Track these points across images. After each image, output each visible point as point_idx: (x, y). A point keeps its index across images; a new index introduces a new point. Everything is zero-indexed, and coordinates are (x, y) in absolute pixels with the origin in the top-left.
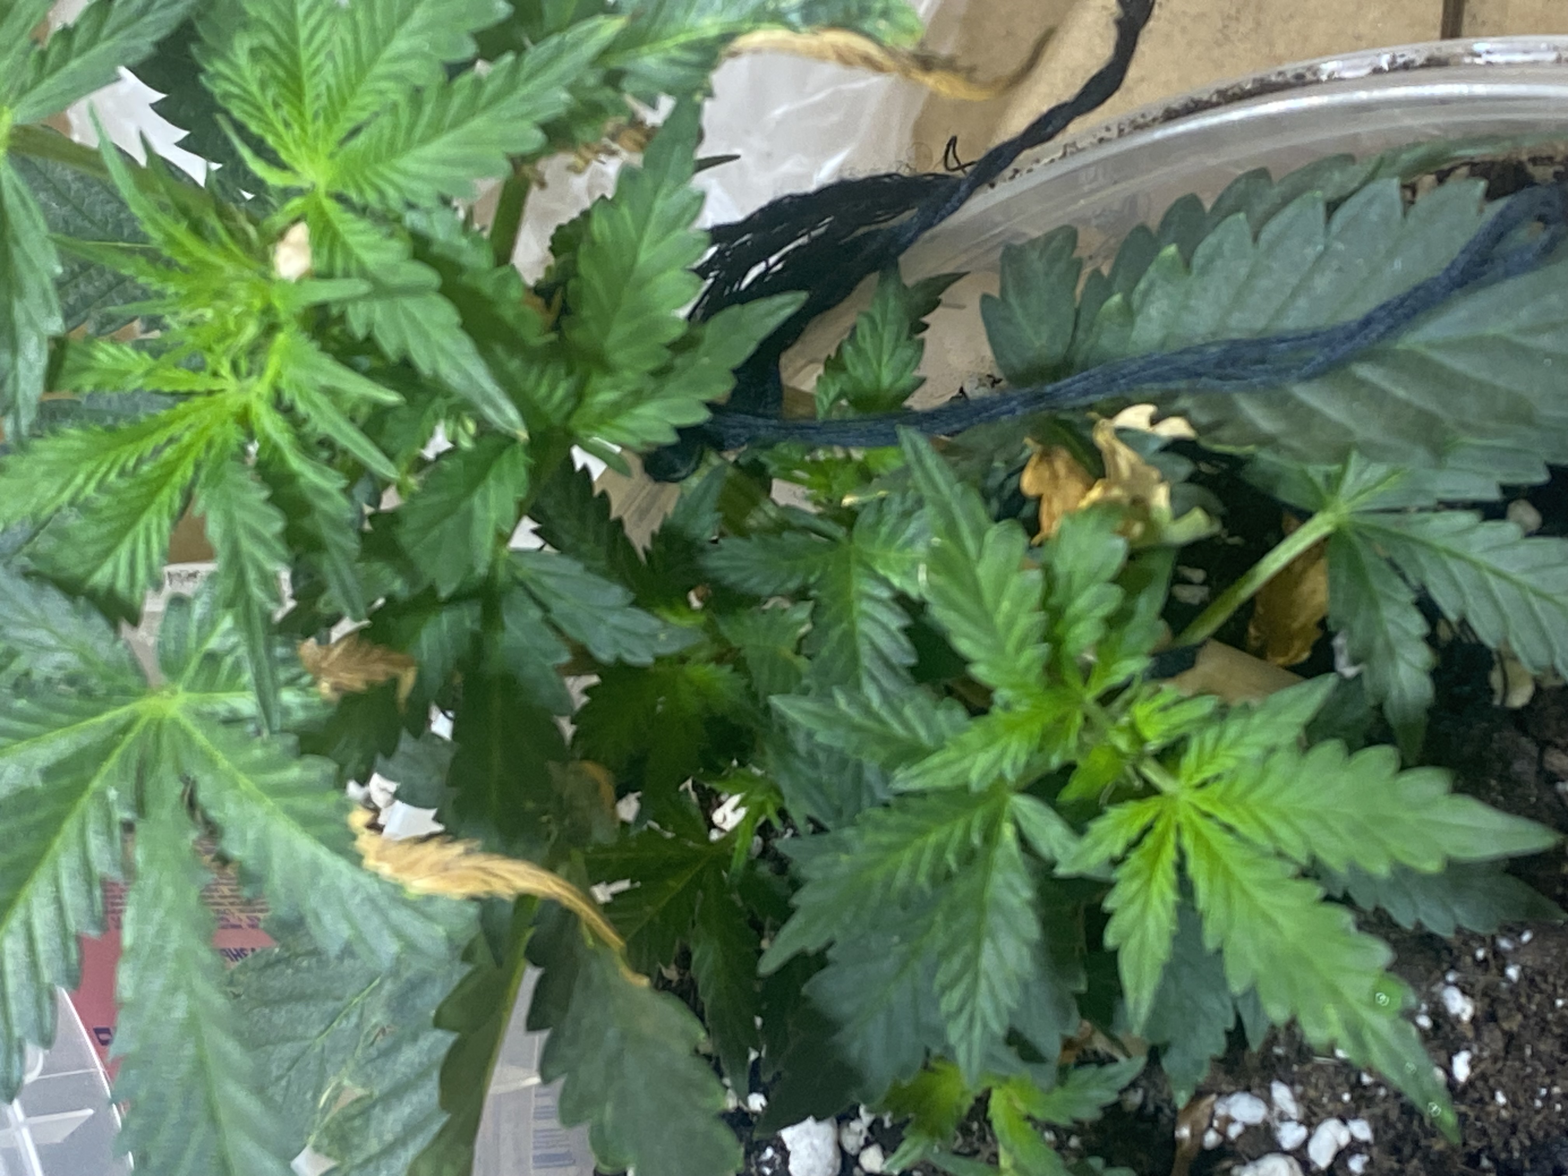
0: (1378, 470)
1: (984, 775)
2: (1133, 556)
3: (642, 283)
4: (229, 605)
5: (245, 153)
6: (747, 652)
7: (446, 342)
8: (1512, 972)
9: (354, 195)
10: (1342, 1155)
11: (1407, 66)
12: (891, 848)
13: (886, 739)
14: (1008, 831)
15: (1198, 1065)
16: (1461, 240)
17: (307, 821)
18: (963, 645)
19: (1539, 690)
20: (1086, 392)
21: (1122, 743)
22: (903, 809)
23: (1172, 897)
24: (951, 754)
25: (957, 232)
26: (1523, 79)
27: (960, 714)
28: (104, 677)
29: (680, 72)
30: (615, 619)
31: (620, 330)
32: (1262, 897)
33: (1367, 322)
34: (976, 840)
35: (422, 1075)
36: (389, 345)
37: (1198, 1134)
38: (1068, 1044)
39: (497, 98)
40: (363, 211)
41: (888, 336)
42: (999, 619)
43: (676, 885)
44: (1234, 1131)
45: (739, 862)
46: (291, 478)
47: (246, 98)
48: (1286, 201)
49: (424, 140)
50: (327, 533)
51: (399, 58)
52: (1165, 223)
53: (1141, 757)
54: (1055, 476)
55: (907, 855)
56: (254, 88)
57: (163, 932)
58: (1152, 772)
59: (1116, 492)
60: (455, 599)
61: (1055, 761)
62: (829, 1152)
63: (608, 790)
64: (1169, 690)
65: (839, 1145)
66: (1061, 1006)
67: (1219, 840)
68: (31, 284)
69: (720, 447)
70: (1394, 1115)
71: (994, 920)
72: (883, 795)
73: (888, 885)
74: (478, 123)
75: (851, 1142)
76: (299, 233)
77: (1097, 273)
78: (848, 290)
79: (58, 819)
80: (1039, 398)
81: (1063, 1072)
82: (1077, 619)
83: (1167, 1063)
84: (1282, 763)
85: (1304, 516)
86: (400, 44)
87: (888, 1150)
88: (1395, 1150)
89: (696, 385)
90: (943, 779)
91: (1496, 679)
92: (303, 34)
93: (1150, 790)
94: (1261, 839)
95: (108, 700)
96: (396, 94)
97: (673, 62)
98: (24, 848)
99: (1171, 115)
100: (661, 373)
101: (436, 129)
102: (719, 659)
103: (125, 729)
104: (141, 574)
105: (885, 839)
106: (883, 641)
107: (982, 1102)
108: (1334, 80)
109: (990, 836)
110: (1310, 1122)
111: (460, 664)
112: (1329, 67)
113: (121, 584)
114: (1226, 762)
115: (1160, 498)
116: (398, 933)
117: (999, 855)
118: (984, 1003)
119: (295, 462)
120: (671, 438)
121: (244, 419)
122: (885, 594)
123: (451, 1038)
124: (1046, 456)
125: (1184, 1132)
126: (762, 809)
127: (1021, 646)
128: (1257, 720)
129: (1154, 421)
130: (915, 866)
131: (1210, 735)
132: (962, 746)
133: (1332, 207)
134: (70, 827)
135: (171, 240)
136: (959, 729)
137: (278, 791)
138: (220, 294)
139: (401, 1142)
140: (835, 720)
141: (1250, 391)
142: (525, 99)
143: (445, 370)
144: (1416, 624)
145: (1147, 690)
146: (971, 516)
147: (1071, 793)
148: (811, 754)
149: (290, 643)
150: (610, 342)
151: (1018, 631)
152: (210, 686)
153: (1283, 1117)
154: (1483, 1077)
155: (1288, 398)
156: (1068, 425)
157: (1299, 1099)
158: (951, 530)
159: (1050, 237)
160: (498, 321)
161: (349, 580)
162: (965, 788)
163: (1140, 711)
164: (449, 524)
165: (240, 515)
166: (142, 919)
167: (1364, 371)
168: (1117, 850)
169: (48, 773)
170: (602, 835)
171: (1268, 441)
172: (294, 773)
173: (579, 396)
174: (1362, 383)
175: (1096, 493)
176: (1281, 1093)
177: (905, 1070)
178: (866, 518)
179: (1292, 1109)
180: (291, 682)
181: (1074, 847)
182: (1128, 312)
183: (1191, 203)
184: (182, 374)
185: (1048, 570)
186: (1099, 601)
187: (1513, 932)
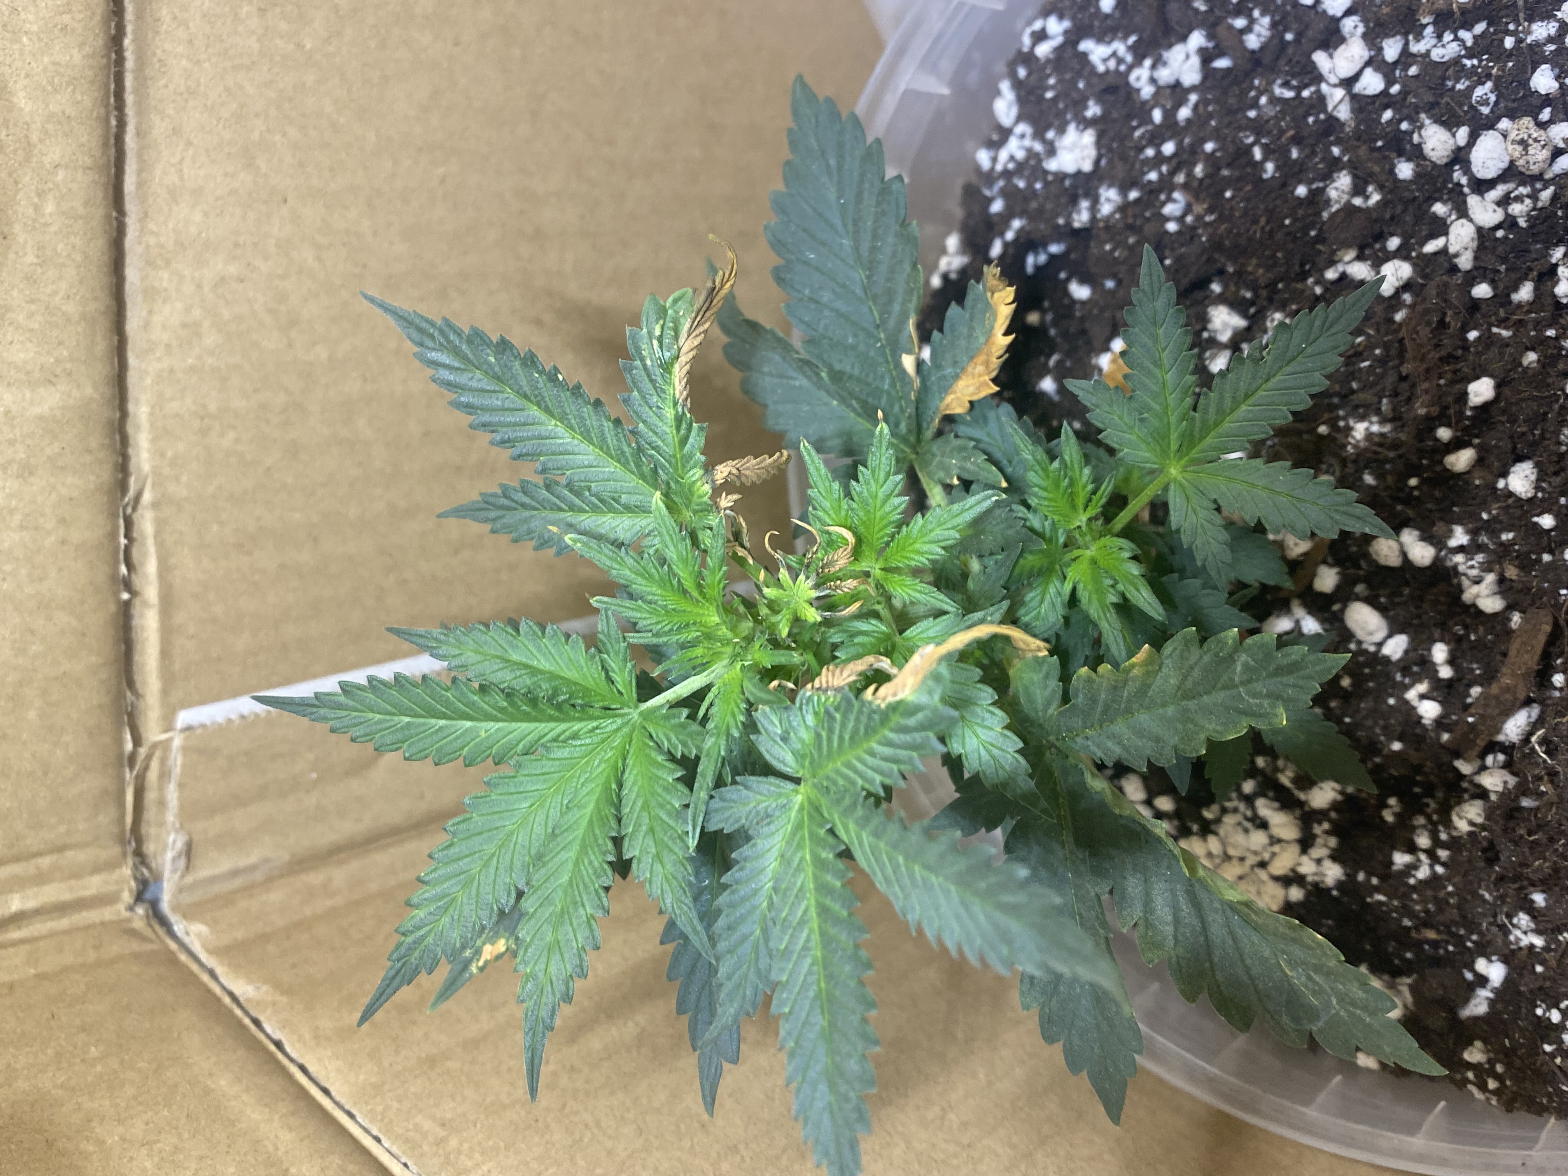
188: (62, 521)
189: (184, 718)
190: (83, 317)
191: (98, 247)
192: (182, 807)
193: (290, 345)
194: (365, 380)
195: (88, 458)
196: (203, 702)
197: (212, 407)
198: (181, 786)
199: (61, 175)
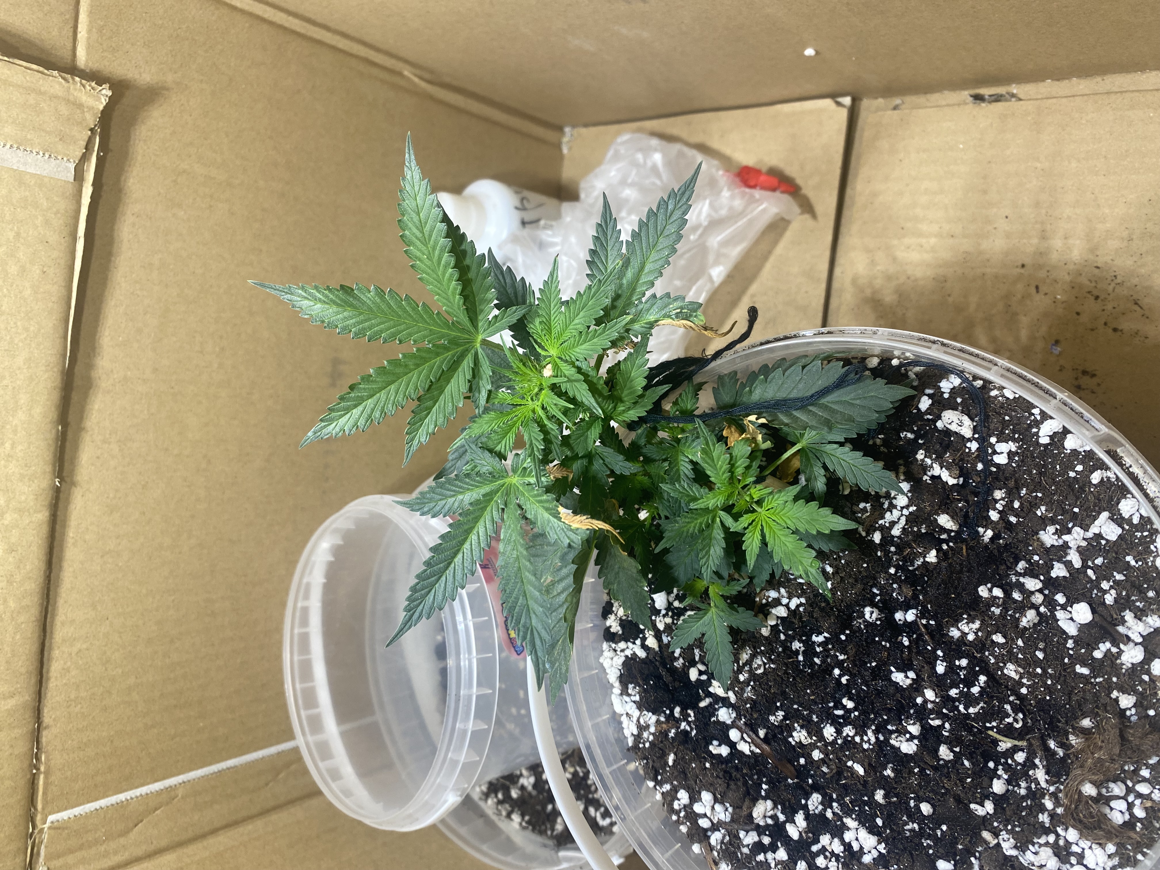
0: (814, 433)
1: (713, 505)
2: (752, 452)
3: (632, 381)
4: (529, 456)
5: (537, 347)
6: (652, 474)
7: (585, 394)
8: (843, 561)
9: (563, 357)
10: (798, 606)
11: (822, 333)
12: (688, 522)
13: (688, 496)
14: (718, 520)
15: (762, 582)
16: (837, 376)
17: (547, 509)
18: (708, 473)
19: (851, 491)
20: (740, 411)
21: (748, 499)
22: (692, 513)
23: (760, 538)
24: (705, 500)
25: (707, 371)
26: (852, 337)
27: (707, 490)
28: (498, 473)
29: (644, 329)
30: (621, 464)
31: (626, 392)
32: (783, 538)
33: (812, 396)
34: (710, 522)
35: (568, 576)
36: (571, 394)
37: (761, 600)
38: (730, 575)
39: (600, 334)
40: (566, 361)
41: (690, 396)
42: (718, 466)
43: (631, 531)
44: (770, 599)
45: (647, 526)
46: (545, 425)
47: (538, 333)
48: (791, 366)
49: (581, 344)
50: (553, 440)
51: (576, 324)
52: (759, 371)
53: (752, 502)
54: (731, 432)
55: (693, 525)
56: (540, 331)
57: (511, 535)
58: (755, 506)
59: (748, 436)
60: (582, 457)
61: (731, 503)
62: (665, 601)
63: (617, 505)
64: (759, 487)
65: (668, 600)
66: (729, 565)
67: (772, 524)
68: (484, 376)
69: (646, 423)
70: (812, 596)
71: (714, 542)
72: (686, 510)
73: (688, 532)
74: (595, 340)
75: (671, 599)
76: (549, 366)
77: (742, 382)
78: (680, 385)
79: (486, 507)
80: (728, 412)
81: (728, 582)
82: (738, 467)
83: (755, 581)
84: (789, 505)
85: (793, 444)
86: (576, 321)
87: (681, 602)
88: (811, 605)
89: (643, 406)
90: (702, 506)
91: (841, 487)
92: (552, 318)
93: (754, 511)
94: (784, 524)
95: (498, 478)
96: (575, 333)
97: (642, 327)
98: (477, 514)
99: (762, 344)
100: (635, 403)
101: (585, 342)
102: (645, 475)
103: (503, 486)
104: (507, 448)
105: (687, 520)
106: (687, 472)
107: (707, 589)
108: (804, 336)
109: (713, 521)
110: (790, 598)
111: (582, 473)
112: (801, 333)
113: (503, 450)
114: (774, 504)
115: (760, 437)
116: (568, 538)
117: (715, 525)
118: (711, 562)
119: (546, 422)
120: (637, 419)
121: (534, 411)
122: (687, 460)
123: (575, 567)
124: (729, 427)
125: (757, 599)
126: (653, 513)
127: (724, 473)
128: (782, 494)
129: (757, 419)
130: (695, 527)
131: (771, 497)
132: (707, 498)
133: (804, 367)
134: (489, 509)
135: (518, 367)
136: (706, 494)
137: (540, 502)
138: (529, 381)
139: (562, 592)
140: (675, 491)
141: (782, 412)
142: (607, 335)
143: (584, 400)
144: (822, 472)
145: (753, 486)
146: (712, 440)
147: (734, 511)
148: (668, 499)
149: (544, 466)
150: (623, 395)
151: (723, 469)
152: (524, 476)
153: (783, 597)
154: (835, 588)
155: (792, 414)
156: (734, 420)
157: (787, 592)
158: (707, 444)
159: (730, 373)
160: (597, 389)
161: (558, 451)
162: (708, 508)
163: (752, 491)
164: (582, 438)
165: (532, 434)
166: (506, 532)
167: (811, 408)
168: (746, 526)
169: (484, 496)
170: (614, 517)
171: (786, 425)
172: (545, 497)
173: (615, 408)
174: (811, 411)
175: (743, 436)
176: (782, 590)
177: (689, 580)
178: (683, 441)
179: (785, 594)
180: (544, 475)
181: (735, 525)
182: (750, 392)
183: (766, 366)
184: (519, 400)
185: (731, 454)
186: (744, 462)
187: (843, 551)
188: (12, 746)
189: (51, 818)
190: (27, 672)
191: (35, 647)
192: (45, 856)
193: (106, 670)
194: (136, 678)
195: (24, 722)
196: (58, 812)
197: (72, 697)
198: (46, 847)
199: (23, 626)
